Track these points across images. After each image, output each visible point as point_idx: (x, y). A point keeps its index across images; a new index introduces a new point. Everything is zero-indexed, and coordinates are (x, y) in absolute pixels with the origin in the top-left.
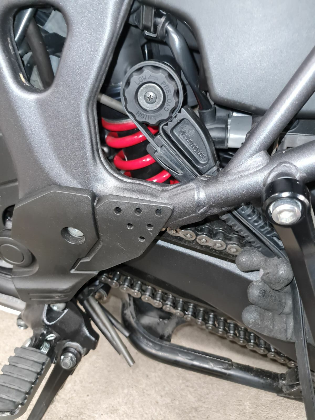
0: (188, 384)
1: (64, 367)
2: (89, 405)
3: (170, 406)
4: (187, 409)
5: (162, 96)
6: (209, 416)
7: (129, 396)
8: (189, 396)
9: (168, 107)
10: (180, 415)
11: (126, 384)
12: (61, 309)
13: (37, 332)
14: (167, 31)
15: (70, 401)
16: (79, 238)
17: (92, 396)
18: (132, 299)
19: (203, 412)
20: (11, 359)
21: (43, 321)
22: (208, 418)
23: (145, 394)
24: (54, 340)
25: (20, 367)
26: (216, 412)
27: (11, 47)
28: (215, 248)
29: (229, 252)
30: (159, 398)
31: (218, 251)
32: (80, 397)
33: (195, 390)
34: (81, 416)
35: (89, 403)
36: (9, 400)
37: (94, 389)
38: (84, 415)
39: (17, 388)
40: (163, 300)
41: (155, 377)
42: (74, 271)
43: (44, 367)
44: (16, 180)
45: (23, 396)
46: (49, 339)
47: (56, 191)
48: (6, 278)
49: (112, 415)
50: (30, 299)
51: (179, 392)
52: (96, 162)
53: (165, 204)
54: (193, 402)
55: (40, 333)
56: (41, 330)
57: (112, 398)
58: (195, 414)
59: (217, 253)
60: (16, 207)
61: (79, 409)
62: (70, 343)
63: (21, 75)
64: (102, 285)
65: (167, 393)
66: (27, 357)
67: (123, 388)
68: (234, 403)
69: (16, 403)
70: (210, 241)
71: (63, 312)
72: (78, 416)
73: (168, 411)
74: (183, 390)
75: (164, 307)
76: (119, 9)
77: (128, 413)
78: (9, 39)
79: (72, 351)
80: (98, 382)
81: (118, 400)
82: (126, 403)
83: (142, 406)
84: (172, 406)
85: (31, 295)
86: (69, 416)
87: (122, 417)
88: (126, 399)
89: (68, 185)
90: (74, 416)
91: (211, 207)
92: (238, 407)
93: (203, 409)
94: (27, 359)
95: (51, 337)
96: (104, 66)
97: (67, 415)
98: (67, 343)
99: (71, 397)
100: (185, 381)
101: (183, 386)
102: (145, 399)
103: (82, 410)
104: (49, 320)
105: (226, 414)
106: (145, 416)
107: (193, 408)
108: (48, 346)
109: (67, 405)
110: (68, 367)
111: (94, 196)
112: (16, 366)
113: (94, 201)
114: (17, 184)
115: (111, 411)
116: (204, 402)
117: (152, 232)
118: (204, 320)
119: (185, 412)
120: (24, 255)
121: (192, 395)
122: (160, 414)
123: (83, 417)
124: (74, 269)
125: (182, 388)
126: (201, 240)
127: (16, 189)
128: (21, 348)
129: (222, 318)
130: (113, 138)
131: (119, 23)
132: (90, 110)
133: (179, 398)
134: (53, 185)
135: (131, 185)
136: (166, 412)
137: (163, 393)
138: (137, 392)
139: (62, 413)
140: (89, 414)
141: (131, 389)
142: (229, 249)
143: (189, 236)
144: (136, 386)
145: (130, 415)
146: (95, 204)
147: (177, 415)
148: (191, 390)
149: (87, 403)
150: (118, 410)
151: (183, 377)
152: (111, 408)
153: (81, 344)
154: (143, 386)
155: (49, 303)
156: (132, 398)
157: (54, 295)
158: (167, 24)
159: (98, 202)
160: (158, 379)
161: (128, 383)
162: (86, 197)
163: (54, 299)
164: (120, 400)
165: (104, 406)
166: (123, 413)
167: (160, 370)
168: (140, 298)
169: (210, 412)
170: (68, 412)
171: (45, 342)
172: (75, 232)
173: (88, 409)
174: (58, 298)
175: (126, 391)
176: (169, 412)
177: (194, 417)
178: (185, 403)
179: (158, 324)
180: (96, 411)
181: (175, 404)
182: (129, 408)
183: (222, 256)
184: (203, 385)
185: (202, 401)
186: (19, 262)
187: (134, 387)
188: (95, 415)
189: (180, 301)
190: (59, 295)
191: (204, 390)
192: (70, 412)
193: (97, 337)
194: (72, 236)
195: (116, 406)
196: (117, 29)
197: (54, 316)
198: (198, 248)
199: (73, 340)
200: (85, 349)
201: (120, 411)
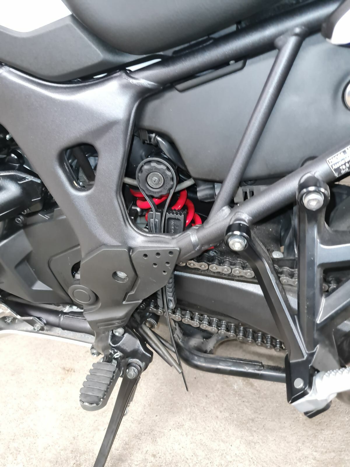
0: (244, 399)
1: (129, 377)
2: (159, 423)
3: (229, 419)
4: (245, 420)
5: (163, 180)
6: (265, 424)
7: (192, 414)
8: (246, 410)
9: (167, 187)
10: (238, 426)
11: (188, 404)
12: (121, 335)
13: (106, 353)
14: (157, 141)
15: (142, 421)
16: (125, 278)
17: (160, 416)
18: (177, 324)
19: (259, 422)
20: (91, 371)
21: (110, 345)
22: (264, 426)
23: (206, 411)
24: (119, 358)
25: (98, 375)
26: (272, 421)
27: (67, 168)
28: (224, 272)
29: (235, 274)
30: (218, 413)
31: (227, 274)
32: (150, 417)
33: (251, 405)
34: (153, 432)
35: (159, 422)
36: (94, 396)
37: (161, 410)
38: (155, 431)
39: (98, 388)
40: (200, 320)
41: (214, 396)
42: (125, 302)
43: (114, 375)
44: (79, 245)
45: (103, 392)
46: (116, 357)
47: (105, 249)
48: (78, 319)
49: (179, 430)
50: (98, 327)
51: (236, 407)
52: (128, 227)
53: (174, 247)
54: (249, 414)
55: (109, 354)
56: (109, 351)
57: (178, 416)
58: (252, 424)
59: (226, 276)
60: (82, 263)
61: (150, 426)
62: (132, 359)
63: (75, 182)
64: (151, 315)
65: (225, 409)
66: (102, 368)
67: (186, 407)
68: (288, 413)
69: (99, 397)
70: (219, 268)
71: (123, 337)
72: (150, 432)
73: (227, 424)
74: (239, 405)
75: (201, 326)
76: (125, 139)
77: (192, 427)
78: (65, 164)
79: (134, 365)
80: (164, 404)
81: (183, 417)
82: (190, 419)
83: (204, 421)
84: (230, 419)
85: (98, 324)
86: (143, 432)
87: (188, 431)
88: (189, 416)
89: (112, 244)
90: (147, 433)
91: (202, 245)
92: (292, 415)
93: (259, 419)
94: (102, 370)
95: (117, 355)
96: (122, 170)
97: (141, 432)
98: (130, 360)
99: (142, 418)
100: (241, 398)
101: (239, 402)
102: (206, 415)
103: (153, 428)
104: (114, 343)
105: (280, 422)
106: (208, 428)
107: (250, 419)
108: (116, 362)
109: (140, 425)
110: (132, 377)
111: (130, 249)
112: (96, 375)
113: (130, 252)
114: (79, 247)
115: (178, 427)
116: (260, 414)
117: (170, 267)
118: (235, 332)
119: (243, 423)
120: (90, 296)
121: (248, 409)
122: (221, 426)
123: (155, 433)
124: (125, 301)
125: (238, 403)
126: (212, 268)
127: (79, 251)
128: (97, 363)
129: (251, 330)
130: (142, 201)
131: (127, 146)
132: (118, 197)
133: (236, 412)
134: (103, 246)
135: (152, 238)
136: (226, 424)
137: (222, 409)
138: (198, 410)
139: (137, 431)
140: (159, 430)
141: (193, 408)
142: (234, 272)
143: (203, 266)
144: (197, 405)
145: (194, 429)
146: (131, 254)
147: (236, 426)
148: (247, 404)
149: (156, 422)
150: (183, 425)
151: (238, 395)
152: (178, 424)
153: (140, 360)
154: (204, 404)
155: (112, 329)
156: (194, 415)
157: (114, 322)
158: (157, 137)
159: (132, 253)
160: (217, 398)
161: (190, 403)
162: (124, 250)
163: (115, 325)
164: (185, 418)
165: (172, 423)
166: (188, 428)
167: (217, 390)
168: (181, 321)
169: (266, 421)
170: (142, 430)
171: (113, 360)
172: (122, 275)
173: (158, 427)
174: (118, 324)
175: (189, 410)
176: (229, 424)
177: (251, 426)
178: (243, 416)
179: (203, 343)
180: (165, 427)
181: (233, 417)
182: (193, 423)
183: (230, 277)
184: (258, 400)
185: (257, 413)
186: (87, 302)
187: (195, 406)
188: (164, 431)
189: (213, 320)
190: (118, 321)
191: (260, 403)
192: (144, 430)
193: (151, 354)
194: (120, 278)
195: (182, 423)
196: (127, 150)
197: (117, 340)
198: (212, 274)
199: (133, 358)
200: (144, 363)
201: (185, 426)
